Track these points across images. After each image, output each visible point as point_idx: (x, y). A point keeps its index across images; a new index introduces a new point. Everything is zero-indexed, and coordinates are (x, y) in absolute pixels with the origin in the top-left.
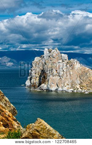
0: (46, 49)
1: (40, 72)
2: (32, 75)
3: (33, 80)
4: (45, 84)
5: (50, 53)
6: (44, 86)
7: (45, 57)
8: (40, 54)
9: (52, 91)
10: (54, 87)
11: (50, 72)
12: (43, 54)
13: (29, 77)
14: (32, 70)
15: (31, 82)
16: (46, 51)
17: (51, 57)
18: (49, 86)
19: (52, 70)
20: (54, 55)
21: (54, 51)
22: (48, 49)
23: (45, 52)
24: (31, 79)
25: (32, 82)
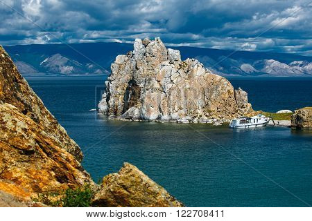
0: (138, 40)
1: (127, 84)
2: (110, 90)
3: (112, 100)
4: (136, 107)
5: (146, 47)
6: (135, 112)
7: (136, 56)
8: (127, 49)
9: (149, 121)
10: (153, 113)
11: (147, 84)
12: (133, 49)
13: (105, 95)
14: (110, 81)
15: (108, 104)
16: (138, 44)
17: (148, 55)
18: (144, 112)
19: (150, 79)
20: (154, 51)
21: (154, 44)
22: (142, 40)
23: (136, 45)
24: (108, 99)
25: (111, 104)
